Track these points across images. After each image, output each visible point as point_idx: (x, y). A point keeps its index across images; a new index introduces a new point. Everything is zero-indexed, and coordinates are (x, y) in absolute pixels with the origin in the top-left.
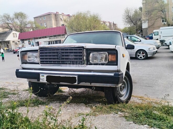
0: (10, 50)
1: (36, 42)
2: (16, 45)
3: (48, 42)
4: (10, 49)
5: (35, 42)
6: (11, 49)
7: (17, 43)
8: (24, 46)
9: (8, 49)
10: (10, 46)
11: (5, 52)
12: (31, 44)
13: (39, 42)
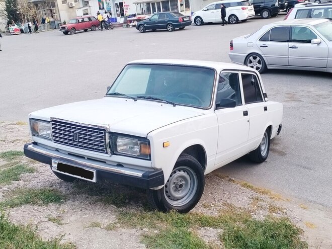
0: (57, 23)
1: (116, 4)
2: (71, 10)
3: (145, 4)
4: (57, 20)
5: (113, 4)
6: (60, 20)
7: (72, 4)
8: (88, 14)
9: (52, 19)
10: (57, 12)
11: (46, 27)
12: (103, 8)
13: (124, 4)
